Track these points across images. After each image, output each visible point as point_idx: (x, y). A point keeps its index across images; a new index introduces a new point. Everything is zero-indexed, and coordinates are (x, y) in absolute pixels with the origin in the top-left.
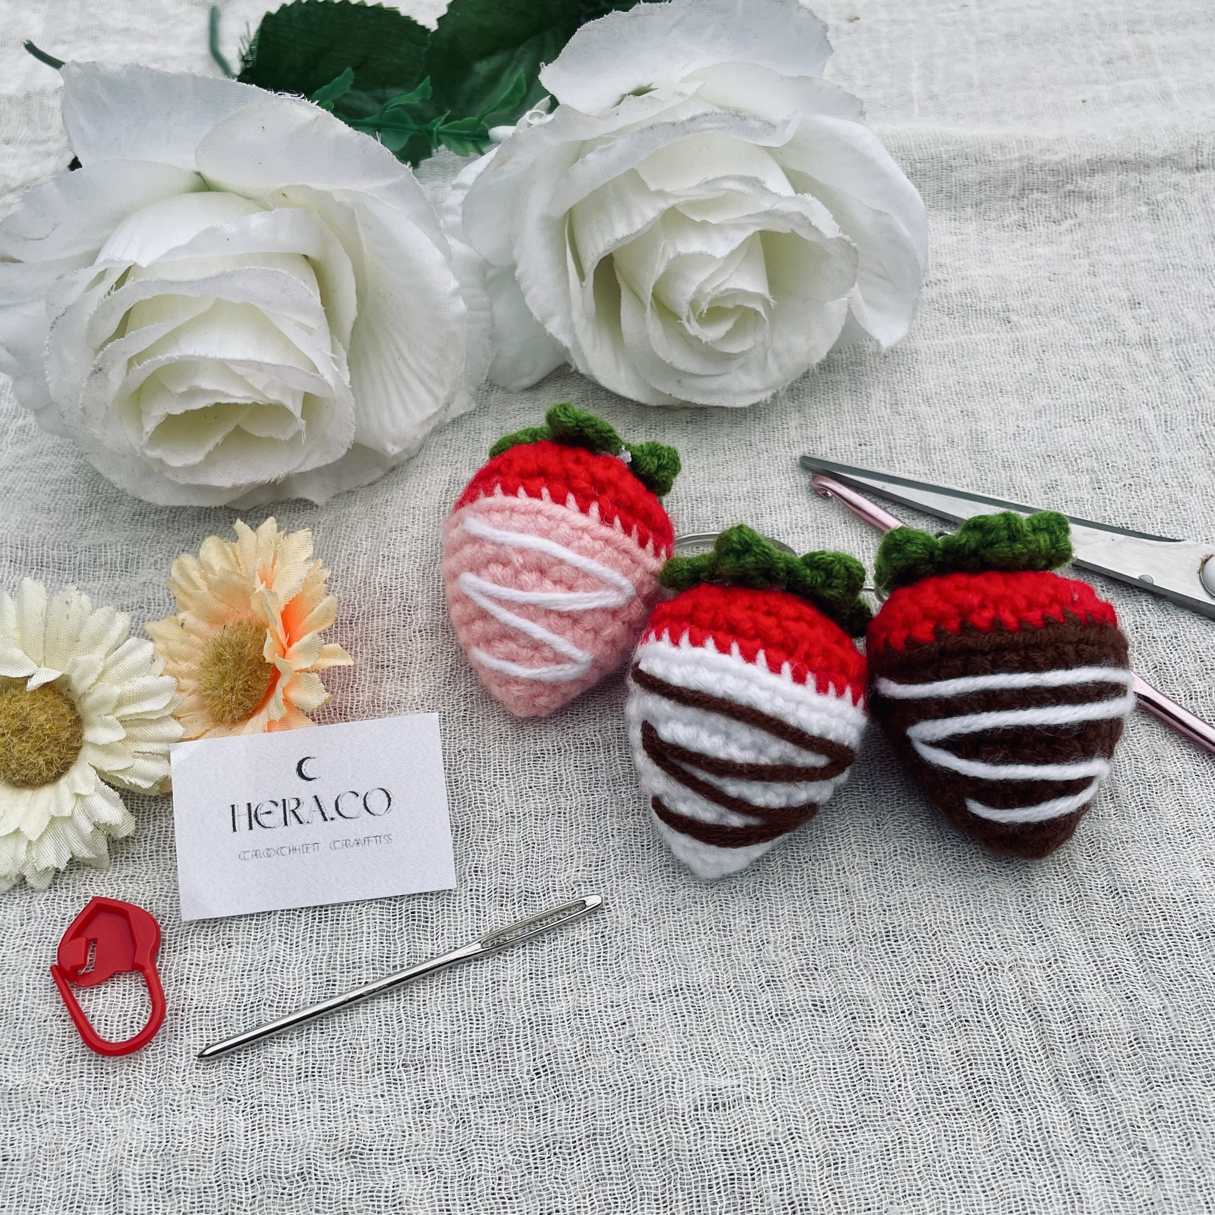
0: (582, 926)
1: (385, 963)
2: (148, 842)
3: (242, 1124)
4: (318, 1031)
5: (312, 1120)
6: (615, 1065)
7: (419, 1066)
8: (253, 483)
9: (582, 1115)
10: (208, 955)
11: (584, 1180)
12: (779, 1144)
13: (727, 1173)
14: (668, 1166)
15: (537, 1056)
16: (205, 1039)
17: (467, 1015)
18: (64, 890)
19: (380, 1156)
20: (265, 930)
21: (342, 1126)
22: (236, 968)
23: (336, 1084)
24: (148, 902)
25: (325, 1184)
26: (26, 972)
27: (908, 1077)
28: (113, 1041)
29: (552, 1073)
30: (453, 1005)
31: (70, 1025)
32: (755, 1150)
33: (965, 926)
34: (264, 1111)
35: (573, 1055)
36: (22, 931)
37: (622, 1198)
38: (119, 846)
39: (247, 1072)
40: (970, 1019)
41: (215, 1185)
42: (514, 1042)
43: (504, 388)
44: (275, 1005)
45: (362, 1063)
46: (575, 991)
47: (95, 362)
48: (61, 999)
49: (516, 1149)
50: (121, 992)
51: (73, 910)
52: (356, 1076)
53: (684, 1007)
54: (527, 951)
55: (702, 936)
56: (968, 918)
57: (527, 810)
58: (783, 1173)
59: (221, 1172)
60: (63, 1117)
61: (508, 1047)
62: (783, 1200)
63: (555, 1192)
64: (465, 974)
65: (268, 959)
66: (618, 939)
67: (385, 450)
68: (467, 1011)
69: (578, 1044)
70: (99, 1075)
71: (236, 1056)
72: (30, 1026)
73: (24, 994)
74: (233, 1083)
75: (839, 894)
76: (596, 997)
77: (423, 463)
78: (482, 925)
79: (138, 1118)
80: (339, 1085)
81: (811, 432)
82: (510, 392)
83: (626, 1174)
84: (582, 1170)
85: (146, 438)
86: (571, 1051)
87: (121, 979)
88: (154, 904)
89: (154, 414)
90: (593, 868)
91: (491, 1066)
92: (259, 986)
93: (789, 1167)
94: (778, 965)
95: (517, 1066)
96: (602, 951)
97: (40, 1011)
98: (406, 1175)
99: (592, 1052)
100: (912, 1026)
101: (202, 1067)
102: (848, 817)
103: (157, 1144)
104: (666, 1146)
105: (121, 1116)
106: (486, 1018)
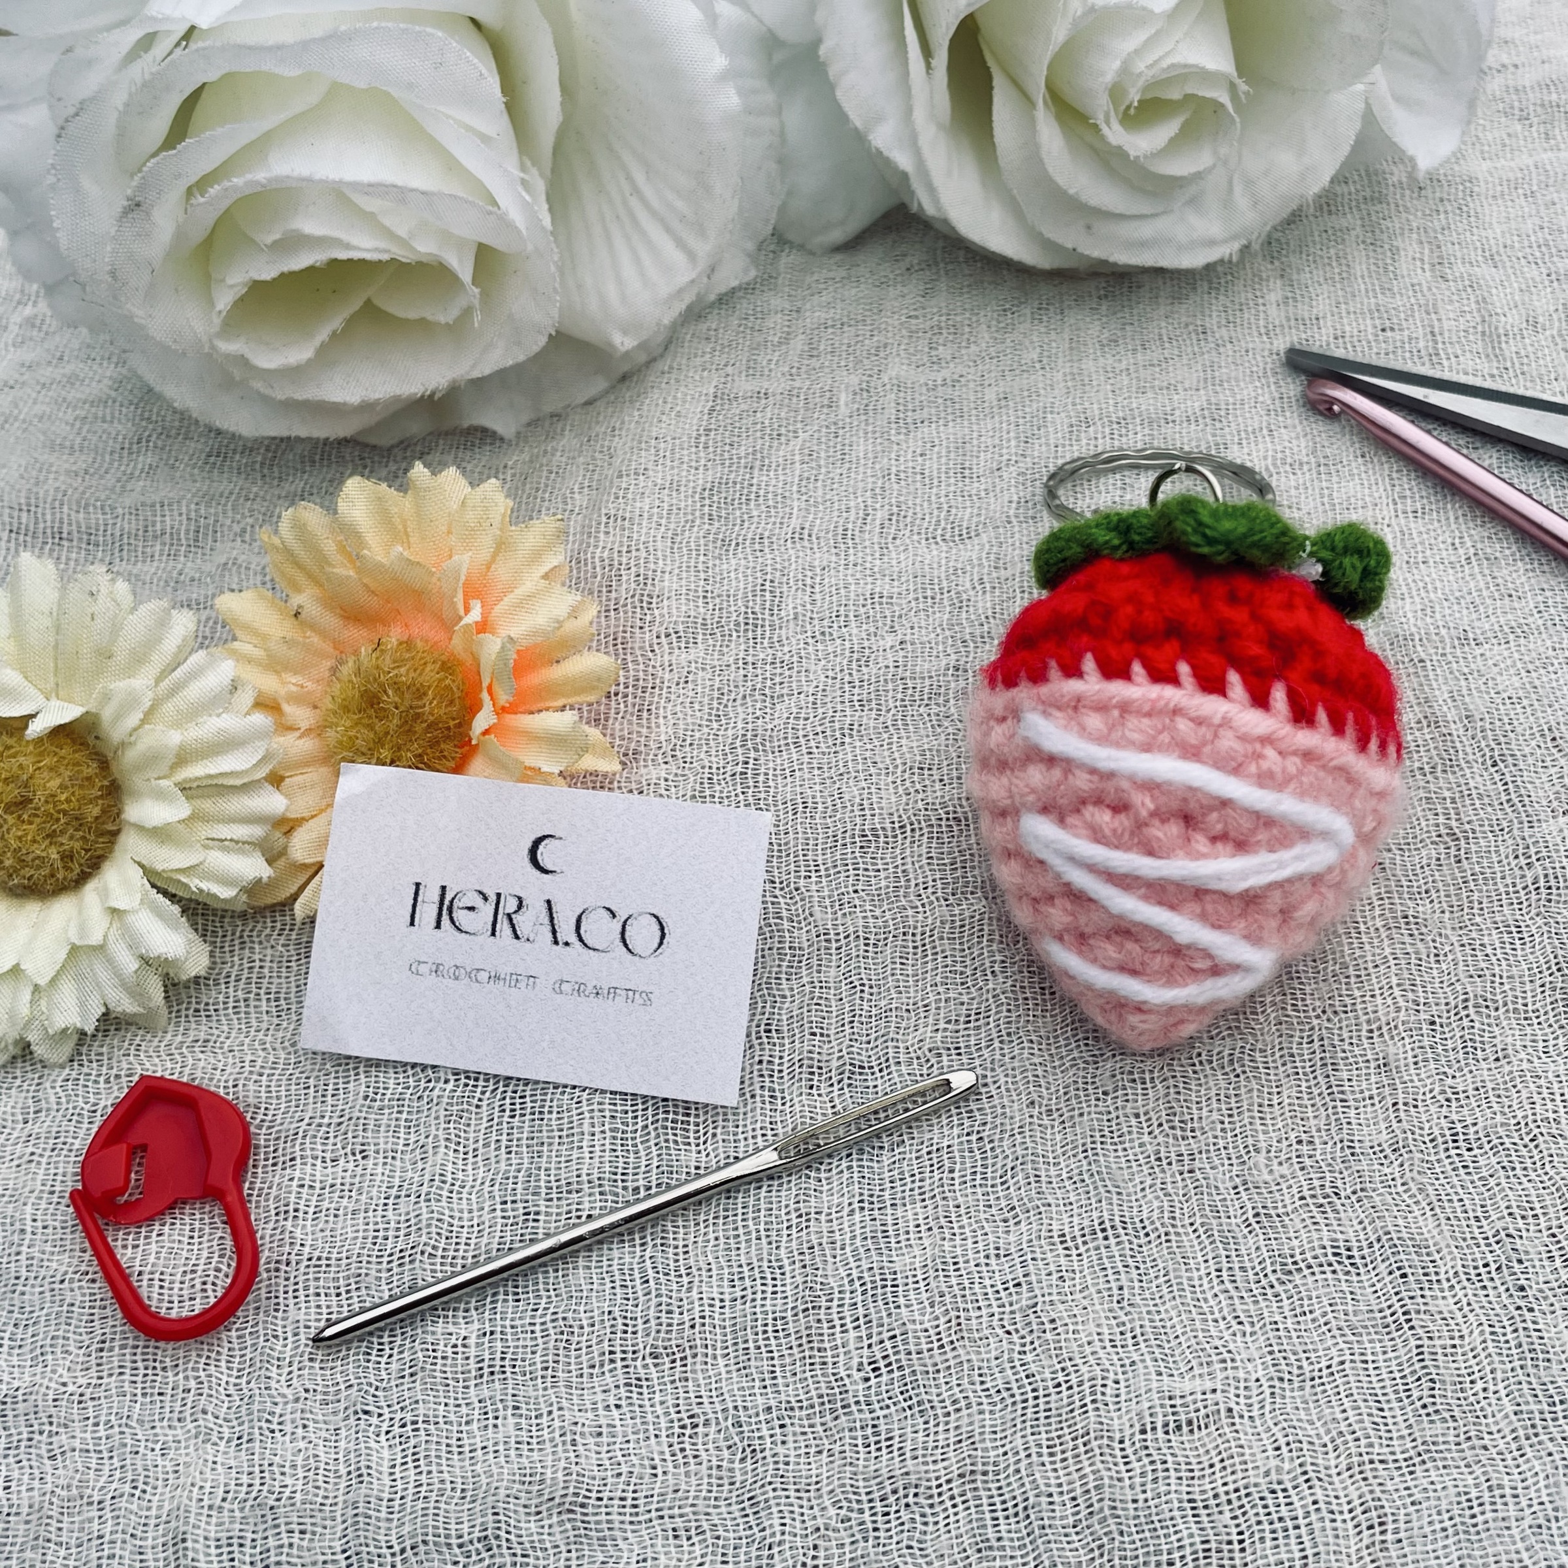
0: (945, 1122)
1: (620, 1184)
2: (232, 984)
3: (386, 1453)
4: (510, 1297)
5: (501, 1447)
6: (1006, 1356)
7: (678, 1356)
8: (396, 399)
9: (952, 1440)
11: (956, 1550)
12: (1285, 1490)
13: (1198, 1539)
14: (1097, 1527)
15: (875, 1339)
16: (325, 1310)
17: (757, 1270)
18: (95, 1065)
20: (422, 1129)
21: (550, 1458)
22: (374, 1192)
23: (541, 1386)
24: (230, 1084)
25: (524, 1556)
26: (32, 1200)
27: (1499, 1375)
28: (174, 1314)
29: (899, 1368)
30: (733, 1253)
31: (101, 1288)
32: (1245, 1500)
34: (422, 1433)
35: (934, 1338)
36: (26, 1132)
38: (183, 991)
39: (394, 1366)
43: (801, 247)
44: (439, 1253)
45: (584, 1350)
46: (935, 1230)
47: (129, 192)
48: (87, 1244)
49: (841, 1497)
50: (187, 1233)
51: (109, 1097)
52: (574, 1373)
53: (1118, 1259)
54: (854, 1164)
55: (1146, 1138)
57: (851, 929)
58: (1293, 1541)
59: (351, 1535)
60: (90, 1441)
61: (825, 1325)
64: (751, 1201)
65: (427, 1177)
66: (1005, 1143)
67: (611, 345)
68: (756, 1264)
69: (942, 1320)
70: (150, 1372)
71: (375, 1340)
72: (38, 1289)
73: (28, 1236)
74: (371, 1385)
75: (1372, 1070)
76: (970, 1241)
77: (671, 367)
78: (779, 1119)
79: (215, 1444)
80: (545, 1389)
81: (1303, 311)
82: (811, 253)
83: (1027, 1541)
84: (953, 1533)
85: (217, 321)
86: (932, 1332)
87: (187, 1211)
88: (240, 1087)
89: (230, 281)
90: (962, 1026)
91: (798, 1356)
92: (413, 1221)
93: (1303, 1530)
94: (1274, 1188)
95: (842, 1357)
96: (979, 1163)
97: (54, 1265)
98: (659, 1541)
99: (965, 1334)
100: (1502, 1289)
101: (320, 1357)
102: (1386, 942)
103: (244, 1489)
104: (1093, 1493)
105: (186, 1440)
106: (788, 1275)
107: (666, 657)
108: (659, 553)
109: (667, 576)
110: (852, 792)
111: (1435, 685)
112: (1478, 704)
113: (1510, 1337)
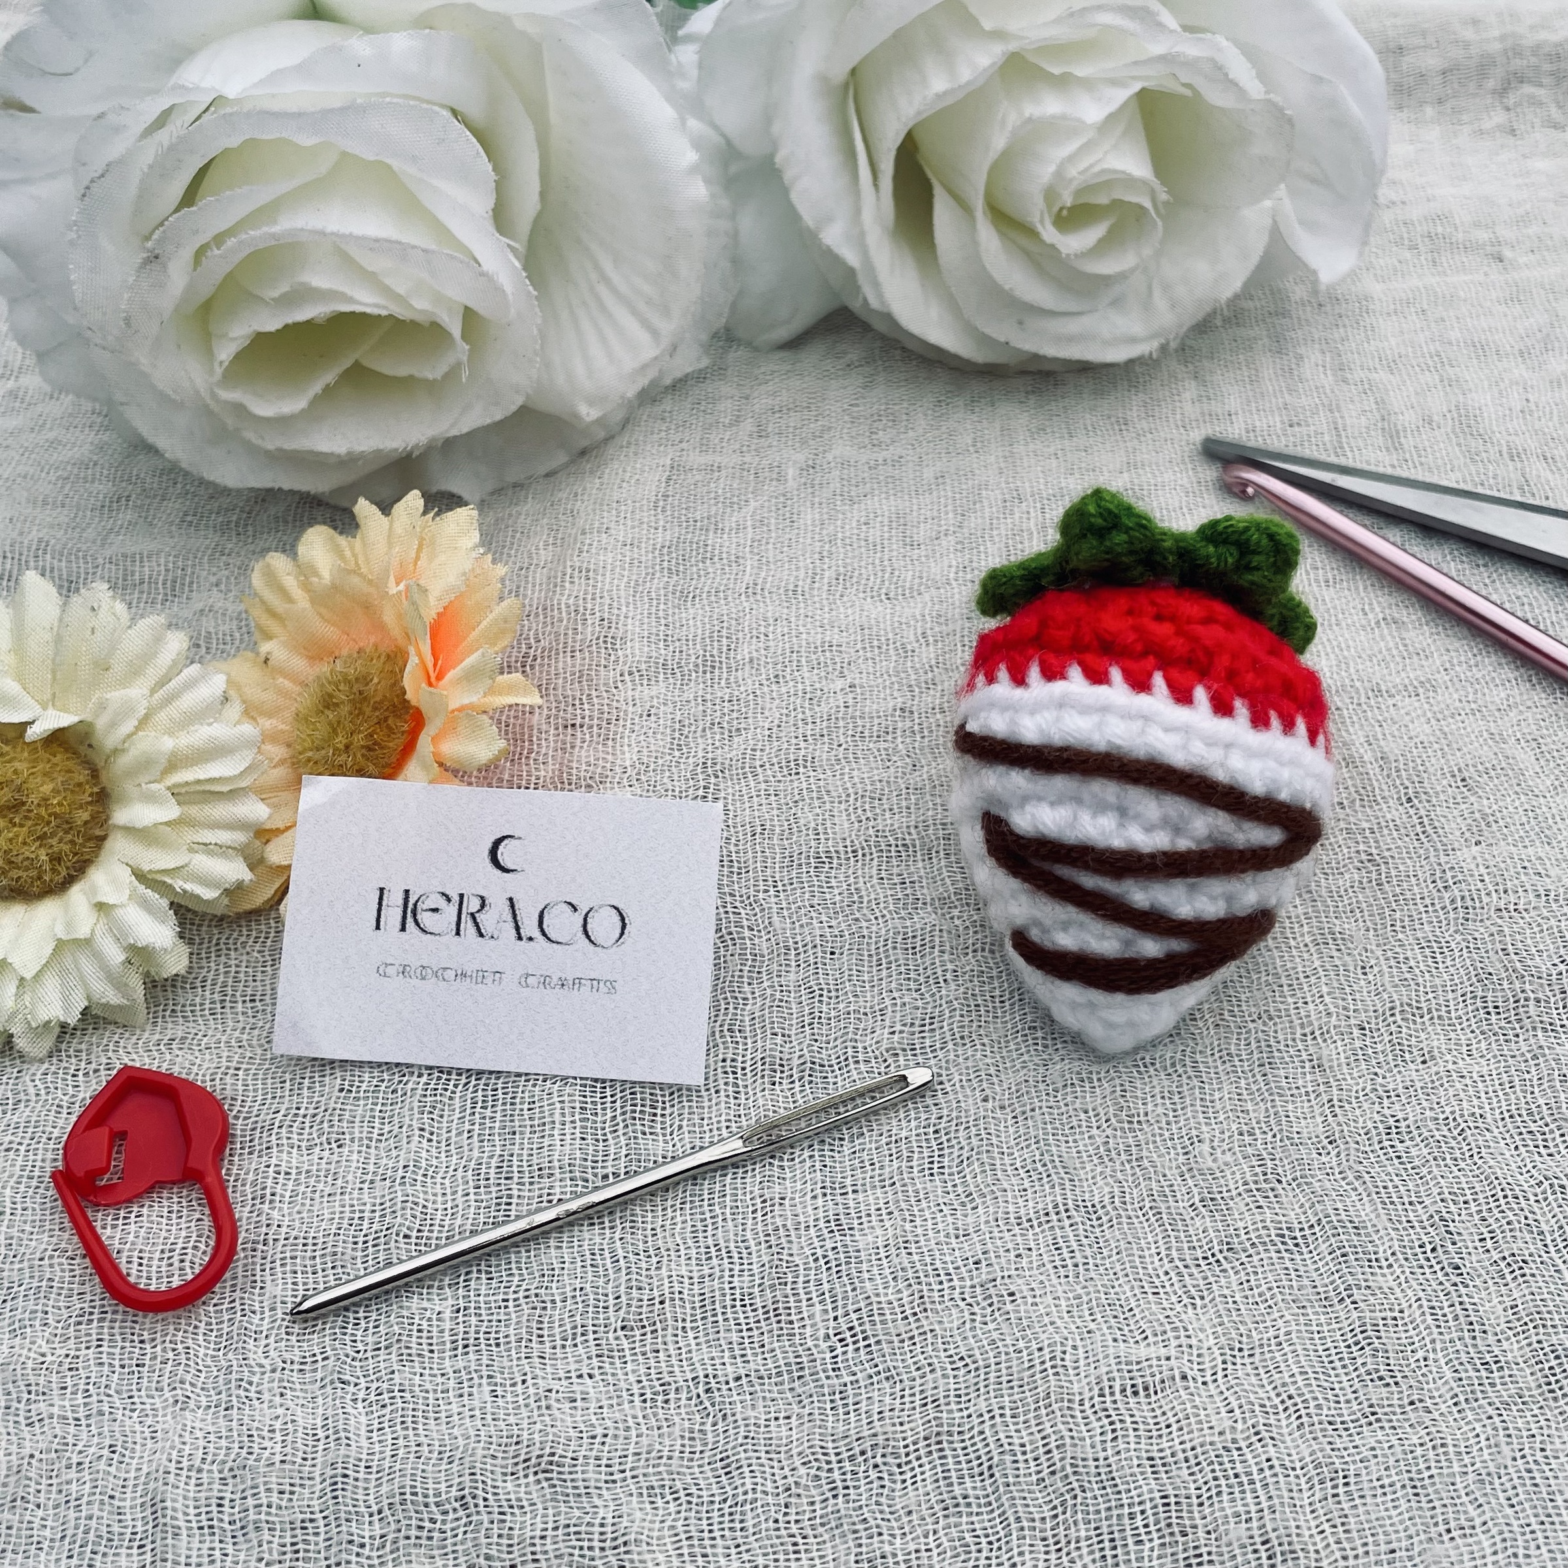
0: (902, 1116)
1: (589, 1170)
2: (209, 987)
3: (363, 1419)
4: (483, 1276)
5: (477, 1413)
6: (968, 1326)
9: (918, 1403)
10: (305, 1158)
11: (923, 1507)
12: (1239, 1449)
13: (1157, 1495)
14: (1060, 1484)
15: (840, 1312)
16: (301, 1287)
17: (724, 1251)
18: (73, 1060)
19: (591, 1468)
20: (396, 1119)
21: (526, 1421)
22: (350, 1177)
23: (515, 1356)
24: (208, 1078)
25: (501, 1513)
26: (12, 1183)
27: (1439, 1346)
28: (152, 1288)
29: (864, 1339)
30: (701, 1235)
31: (82, 1265)
32: (1201, 1458)
33: (1508, 1120)
34: (399, 1400)
35: (898, 1310)
37: (987, 1536)
38: (161, 993)
39: (370, 1339)
40: (1527, 1258)
41: (318, 1516)
42: (801, 1291)
43: (749, 344)
44: (414, 1234)
45: (556, 1324)
46: (896, 1213)
47: (149, 246)
48: (67, 1225)
49: (811, 1458)
50: (165, 1214)
51: (89, 1089)
52: (547, 1345)
53: (1072, 1238)
54: (816, 1153)
55: (1095, 1131)
56: (1513, 1107)
57: (808, 939)
58: (1249, 1495)
59: (329, 1495)
60: (69, 1409)
61: (792, 1299)
62: (1251, 1537)
63: (878, 1526)
64: (718, 1187)
65: (401, 1164)
66: (961, 1134)
67: (577, 416)
68: (722, 1245)
69: (906, 1293)
71: (351, 1315)
72: (17, 1266)
74: (347, 1356)
75: (1307, 1070)
76: (930, 1222)
77: (629, 443)
78: (742, 1112)
79: (193, 1411)
80: (519, 1359)
81: (1216, 407)
82: (756, 349)
83: (992, 1498)
84: (921, 1491)
85: (218, 371)
86: (896, 1304)
87: (165, 1194)
88: (218, 1082)
89: (232, 334)
90: (917, 1029)
91: (765, 1329)
92: (388, 1204)
93: (1258, 1485)
94: (1219, 1175)
95: (809, 1329)
96: (937, 1153)
97: (33, 1243)
98: (634, 1499)
99: (928, 1306)
100: (1437, 1268)
101: (296, 1330)
102: (1315, 956)
103: (223, 1452)
104: (1055, 1452)
105: (164, 1408)
106: (754, 1255)
107: (630, 693)
108: (623, 601)
109: (630, 621)
110: (807, 817)
111: (1351, 730)
112: (1392, 748)
113: (1446, 1310)
